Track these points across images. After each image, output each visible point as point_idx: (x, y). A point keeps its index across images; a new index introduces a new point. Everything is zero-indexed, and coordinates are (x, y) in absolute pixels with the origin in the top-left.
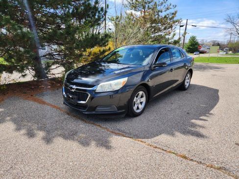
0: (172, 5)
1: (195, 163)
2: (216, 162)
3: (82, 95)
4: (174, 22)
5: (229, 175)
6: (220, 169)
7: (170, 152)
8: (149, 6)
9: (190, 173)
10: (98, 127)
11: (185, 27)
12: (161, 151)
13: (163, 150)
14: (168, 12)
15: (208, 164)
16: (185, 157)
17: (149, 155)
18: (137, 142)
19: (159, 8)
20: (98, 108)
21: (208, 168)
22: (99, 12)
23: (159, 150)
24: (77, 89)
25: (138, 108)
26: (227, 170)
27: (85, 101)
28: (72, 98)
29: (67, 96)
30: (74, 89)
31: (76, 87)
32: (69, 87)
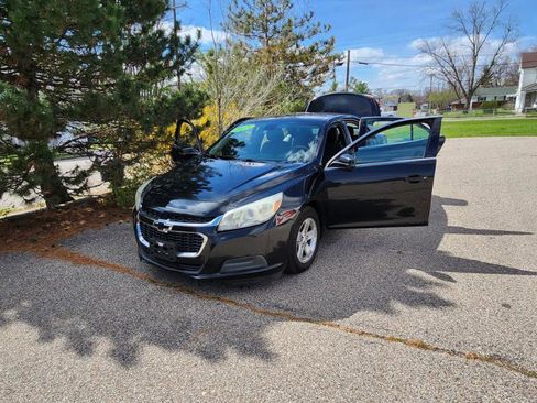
0: (322, 25)
1: (444, 354)
2: (479, 348)
3: (188, 240)
4: (330, 59)
5: (510, 368)
6: (491, 359)
7: (392, 339)
8: (275, 27)
9: (442, 375)
10: (231, 306)
11: (345, 65)
12: (376, 339)
13: (377, 336)
14: (315, 39)
15: (467, 353)
16: (423, 346)
17: (355, 352)
18: (322, 327)
19: (296, 31)
20: (226, 265)
21: (471, 361)
22: (183, 47)
23: (372, 339)
24: (175, 228)
25: (304, 254)
26: (504, 359)
27: (197, 252)
28: (164, 248)
29: (152, 243)
30: (168, 227)
31: (172, 224)
32: (155, 225)
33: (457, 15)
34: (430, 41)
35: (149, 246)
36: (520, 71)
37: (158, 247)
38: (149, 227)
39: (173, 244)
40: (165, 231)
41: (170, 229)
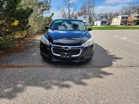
20: (85, 57)
27: (78, 54)
29: (62, 54)
30: (69, 48)
31: (70, 47)
32: (63, 48)
33: (65, 1)
35: (60, 55)
36: (78, 17)
37: (65, 55)
38: (59, 49)
39: (71, 53)
40: (68, 49)
41: (70, 49)
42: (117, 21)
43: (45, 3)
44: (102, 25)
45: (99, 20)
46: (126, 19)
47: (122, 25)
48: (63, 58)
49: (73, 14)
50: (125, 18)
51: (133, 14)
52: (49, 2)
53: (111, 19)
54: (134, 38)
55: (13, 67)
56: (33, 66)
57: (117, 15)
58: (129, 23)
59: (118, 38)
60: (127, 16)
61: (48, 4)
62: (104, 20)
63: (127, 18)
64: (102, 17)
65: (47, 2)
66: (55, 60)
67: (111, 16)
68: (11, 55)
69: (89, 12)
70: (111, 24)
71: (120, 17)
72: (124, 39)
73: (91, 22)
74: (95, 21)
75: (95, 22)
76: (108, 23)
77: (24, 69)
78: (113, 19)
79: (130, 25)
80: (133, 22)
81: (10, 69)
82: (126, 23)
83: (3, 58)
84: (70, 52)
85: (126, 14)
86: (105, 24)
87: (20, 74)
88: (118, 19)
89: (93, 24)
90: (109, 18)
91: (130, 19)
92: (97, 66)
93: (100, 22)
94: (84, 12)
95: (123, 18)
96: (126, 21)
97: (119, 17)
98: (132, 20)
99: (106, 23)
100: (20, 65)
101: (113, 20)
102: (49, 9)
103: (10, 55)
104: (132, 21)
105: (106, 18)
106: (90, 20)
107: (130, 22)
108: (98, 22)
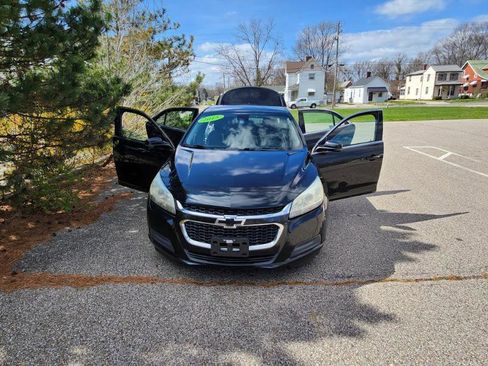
0: (172, 23)
3: (261, 231)
10: (302, 286)
13: (427, 280)
20: (296, 250)
24: (248, 222)
27: (271, 242)
28: (233, 244)
29: (215, 242)
30: (240, 222)
31: (243, 219)
32: (220, 222)
33: (242, 28)
34: (224, 45)
35: (208, 246)
36: (286, 75)
37: (225, 245)
38: (207, 226)
39: (246, 239)
40: (235, 227)
41: (242, 224)
42: (420, 88)
43: (176, 44)
44: (370, 99)
45: (359, 84)
46: (451, 79)
47: (439, 99)
48: (219, 254)
49: (269, 68)
50: (448, 77)
51: (476, 62)
52: (188, 41)
53: (400, 81)
54: (477, 154)
55: (60, 281)
56: (125, 280)
57: (419, 66)
58: (466, 94)
59: (421, 156)
60: (455, 68)
61: (184, 48)
62: (378, 83)
63: (455, 75)
64: (369, 74)
65: (181, 42)
66: (193, 261)
67: (400, 69)
68: (58, 233)
69: (325, 59)
70: (401, 97)
71: (431, 71)
72: (441, 158)
73: (331, 90)
74: (347, 87)
75: (348, 93)
76: (390, 94)
77: (93, 290)
78: (408, 78)
79: (467, 97)
80: (479, 87)
81: (53, 292)
82: (452, 94)
83: (33, 247)
84: (244, 236)
85: (452, 60)
86: (380, 95)
87: (80, 313)
88: (425, 79)
89: (338, 97)
90: (392, 77)
91: (466, 77)
92: (337, 276)
93: (362, 90)
94: (308, 58)
95: (441, 76)
96: (454, 85)
97: (426, 73)
98: (473, 83)
99: (384, 94)
100: (84, 273)
101: (408, 84)
102: (187, 63)
103: (55, 235)
104: (474, 86)
105: (384, 75)
106: (330, 83)
107: (466, 88)
108: (357, 90)
